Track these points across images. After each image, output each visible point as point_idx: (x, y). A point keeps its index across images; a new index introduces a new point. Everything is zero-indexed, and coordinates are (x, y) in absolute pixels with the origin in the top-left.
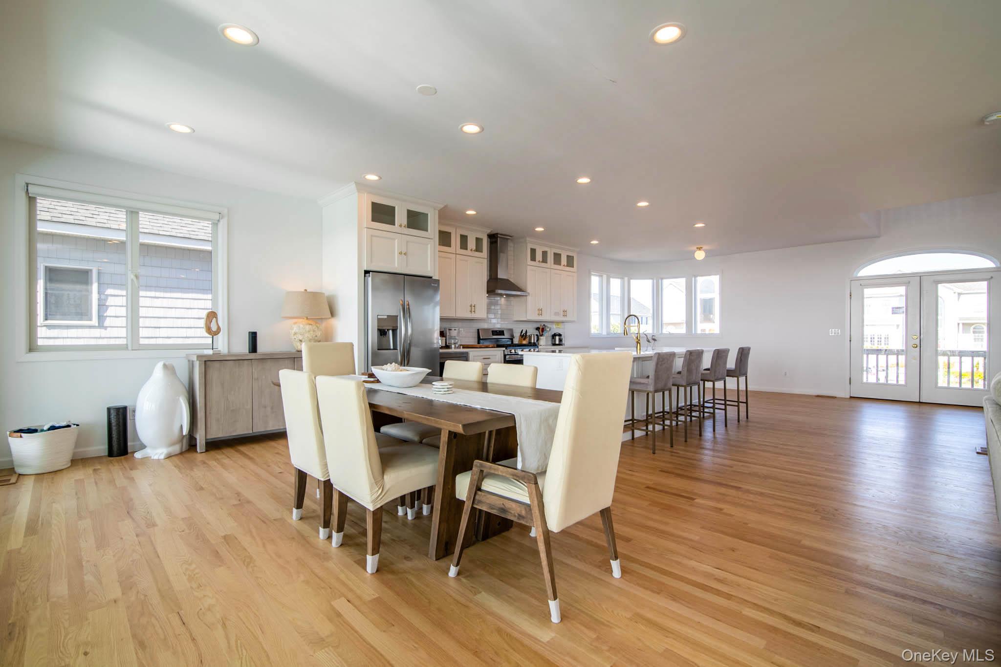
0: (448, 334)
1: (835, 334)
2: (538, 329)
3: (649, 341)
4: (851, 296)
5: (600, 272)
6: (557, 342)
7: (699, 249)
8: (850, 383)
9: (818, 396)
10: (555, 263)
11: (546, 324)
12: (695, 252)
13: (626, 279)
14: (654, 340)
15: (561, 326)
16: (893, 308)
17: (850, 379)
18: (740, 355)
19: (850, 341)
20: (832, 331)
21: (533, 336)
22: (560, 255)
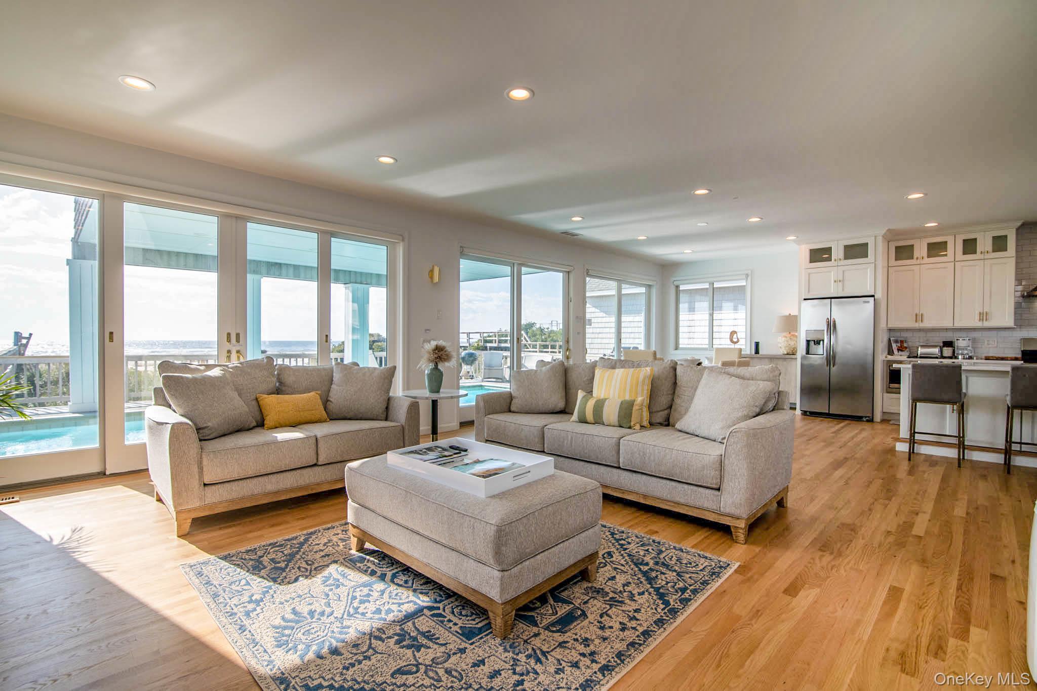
0: (956, 345)
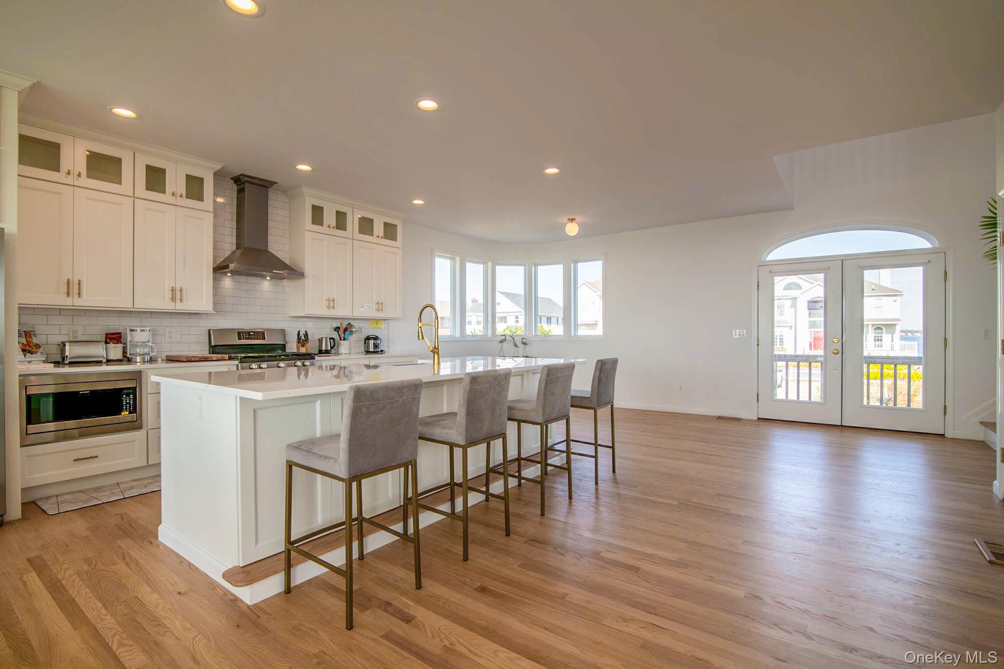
0: (129, 339)
1: (739, 335)
2: (337, 329)
3: (516, 346)
4: (758, 286)
5: (450, 252)
6: (371, 349)
7: (572, 220)
8: (758, 401)
9: (720, 418)
10: (361, 231)
11: (352, 322)
12: (566, 224)
13: (490, 264)
14: (525, 344)
15: (383, 325)
16: (809, 302)
17: (758, 394)
18: (598, 373)
19: (758, 345)
20: (736, 331)
21: (324, 339)
22: (371, 221)
